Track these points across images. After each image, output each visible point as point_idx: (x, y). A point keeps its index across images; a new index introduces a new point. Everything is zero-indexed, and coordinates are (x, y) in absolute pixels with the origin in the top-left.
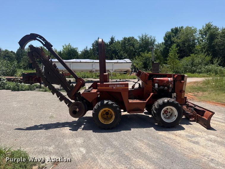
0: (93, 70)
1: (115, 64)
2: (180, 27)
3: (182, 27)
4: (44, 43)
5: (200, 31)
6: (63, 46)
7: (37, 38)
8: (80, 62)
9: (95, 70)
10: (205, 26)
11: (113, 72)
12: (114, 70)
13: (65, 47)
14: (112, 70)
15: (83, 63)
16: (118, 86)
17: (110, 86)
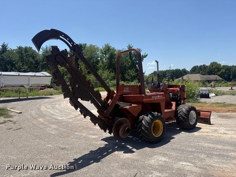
1: (32, 77)
2: (83, 44)
3: (86, 44)
4: (71, 46)
5: (101, 50)
7: (60, 37)
9: (3, 86)
10: (104, 46)
12: (30, 85)
14: (28, 85)
16: (158, 97)
17: (153, 97)
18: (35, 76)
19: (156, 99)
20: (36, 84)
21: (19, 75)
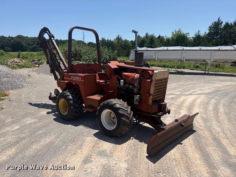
0: (182, 60)
1: (216, 51)
6: (173, 33)
8: (167, 50)
9: (184, 60)
11: (211, 62)
12: (212, 60)
13: (174, 33)
14: (210, 60)
15: (170, 51)
16: (77, 78)
17: (72, 77)
18: (219, 50)
19: (74, 79)
20: (220, 60)
21: (200, 50)
